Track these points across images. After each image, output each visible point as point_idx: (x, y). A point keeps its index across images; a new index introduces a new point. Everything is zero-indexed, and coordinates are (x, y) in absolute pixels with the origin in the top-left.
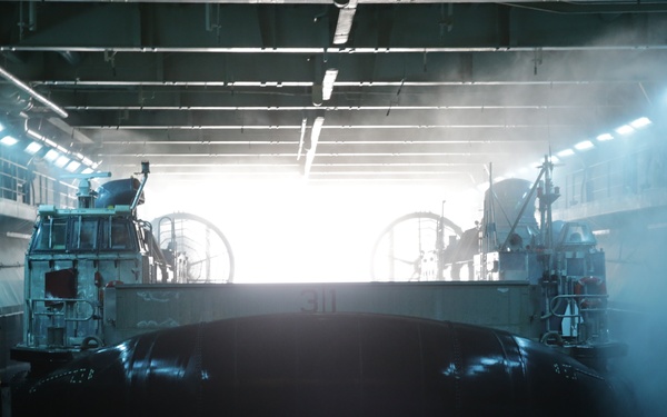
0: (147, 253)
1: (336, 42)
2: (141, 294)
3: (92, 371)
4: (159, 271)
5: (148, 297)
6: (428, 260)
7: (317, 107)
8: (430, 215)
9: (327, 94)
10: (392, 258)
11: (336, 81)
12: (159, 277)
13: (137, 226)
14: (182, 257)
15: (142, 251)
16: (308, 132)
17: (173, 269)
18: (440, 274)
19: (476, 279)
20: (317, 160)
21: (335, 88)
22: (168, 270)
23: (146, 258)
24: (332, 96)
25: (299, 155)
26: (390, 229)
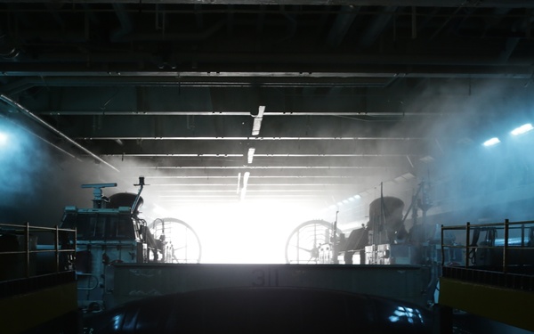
0: (141, 240)
1: (253, 134)
2: (132, 271)
3: (92, 330)
4: (151, 253)
5: (138, 272)
6: (325, 249)
7: (245, 167)
8: (322, 222)
9: (250, 160)
10: (298, 247)
11: (255, 153)
12: (151, 257)
13: (134, 222)
14: (169, 245)
15: (138, 239)
16: (242, 180)
17: (162, 252)
18: (335, 258)
19: (367, 263)
20: (247, 194)
21: (254, 157)
22: (158, 253)
23: (140, 245)
24: (253, 161)
25: (238, 191)
26: (297, 230)
